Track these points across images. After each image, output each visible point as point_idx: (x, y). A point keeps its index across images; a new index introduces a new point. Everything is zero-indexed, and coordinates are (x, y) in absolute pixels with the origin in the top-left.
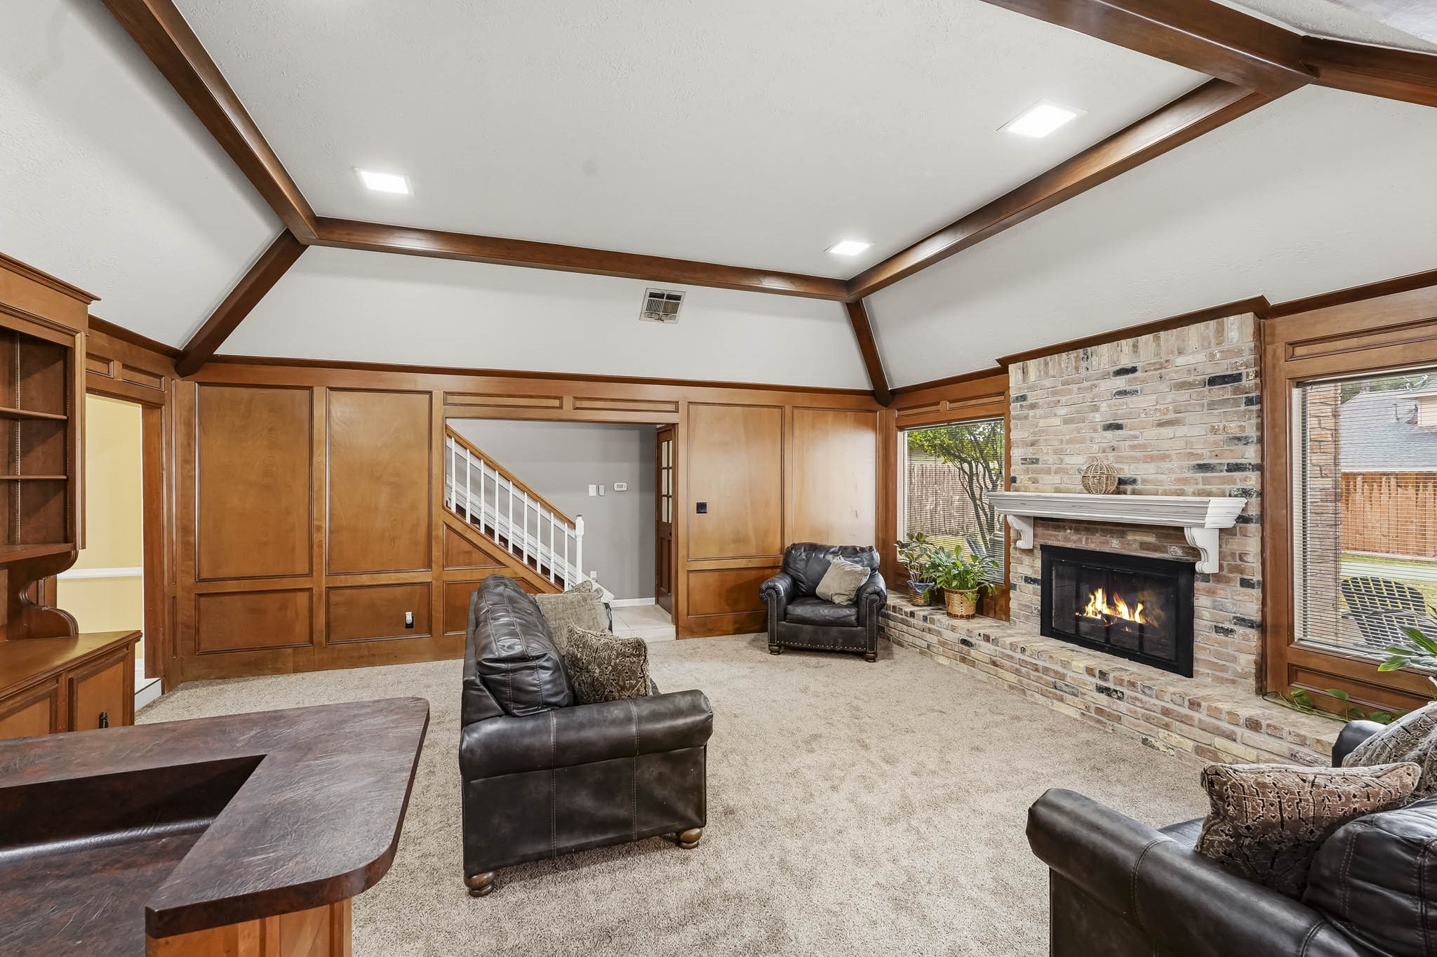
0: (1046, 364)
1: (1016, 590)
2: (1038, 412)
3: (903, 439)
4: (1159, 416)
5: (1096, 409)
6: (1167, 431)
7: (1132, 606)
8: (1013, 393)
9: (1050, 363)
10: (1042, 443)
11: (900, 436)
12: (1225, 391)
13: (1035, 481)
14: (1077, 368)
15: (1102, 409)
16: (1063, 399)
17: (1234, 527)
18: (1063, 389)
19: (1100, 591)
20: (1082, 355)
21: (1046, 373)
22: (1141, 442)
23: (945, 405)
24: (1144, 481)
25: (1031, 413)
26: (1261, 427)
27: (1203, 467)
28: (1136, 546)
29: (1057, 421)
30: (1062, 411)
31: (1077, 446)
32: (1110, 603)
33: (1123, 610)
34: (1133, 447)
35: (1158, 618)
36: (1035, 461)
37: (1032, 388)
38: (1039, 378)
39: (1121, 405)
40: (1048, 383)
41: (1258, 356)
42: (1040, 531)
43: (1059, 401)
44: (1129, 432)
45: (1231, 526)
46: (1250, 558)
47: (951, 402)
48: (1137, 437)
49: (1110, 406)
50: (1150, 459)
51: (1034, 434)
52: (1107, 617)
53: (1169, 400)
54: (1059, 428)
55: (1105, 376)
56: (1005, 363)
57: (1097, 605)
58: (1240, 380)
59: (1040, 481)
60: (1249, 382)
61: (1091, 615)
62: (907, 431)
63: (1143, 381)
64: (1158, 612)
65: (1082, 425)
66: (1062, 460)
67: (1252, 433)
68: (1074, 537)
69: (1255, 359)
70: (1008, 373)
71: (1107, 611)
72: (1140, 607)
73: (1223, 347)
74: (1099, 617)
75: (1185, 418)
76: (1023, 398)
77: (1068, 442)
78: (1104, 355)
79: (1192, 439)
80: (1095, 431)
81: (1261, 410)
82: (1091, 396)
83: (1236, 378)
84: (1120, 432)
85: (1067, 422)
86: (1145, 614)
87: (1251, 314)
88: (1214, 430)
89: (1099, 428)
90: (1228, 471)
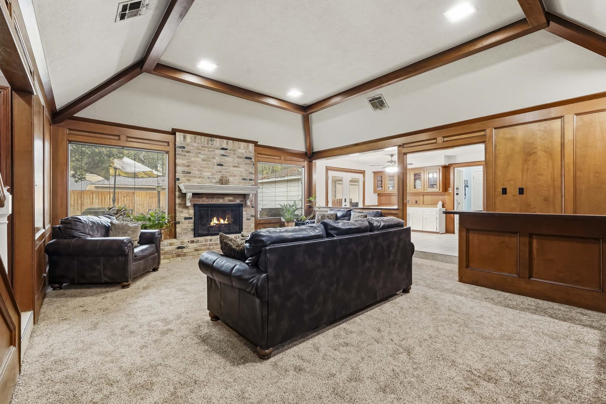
0: (195, 138)
1: (179, 223)
2: (191, 154)
4: (234, 164)
5: (214, 158)
6: (235, 169)
7: (224, 220)
8: (179, 144)
10: (192, 166)
12: (248, 161)
13: (188, 180)
14: (208, 143)
15: (217, 159)
18: (202, 149)
19: (215, 218)
20: (210, 139)
21: (195, 141)
22: (229, 171)
25: (187, 154)
27: (244, 179)
28: (226, 201)
29: (199, 159)
30: (201, 156)
31: (207, 169)
32: (218, 220)
33: (222, 221)
34: (227, 172)
36: (189, 173)
37: (188, 145)
38: (192, 142)
39: (223, 159)
40: (195, 144)
41: (255, 154)
42: (193, 199)
43: (200, 152)
44: (225, 167)
48: (227, 169)
49: (219, 158)
50: (230, 176)
51: (189, 162)
52: (217, 224)
53: (236, 160)
54: (200, 162)
55: (217, 148)
56: (175, 131)
59: (191, 181)
60: (253, 160)
61: (212, 225)
63: (229, 153)
64: (231, 220)
65: (209, 162)
66: (201, 174)
67: (253, 172)
68: (207, 200)
70: (176, 135)
71: (217, 222)
72: (227, 219)
73: (249, 150)
74: (215, 225)
75: (240, 166)
76: (183, 147)
77: (203, 167)
78: (219, 143)
79: (242, 172)
80: (214, 165)
81: (255, 167)
82: (212, 154)
83: (251, 158)
84: (222, 167)
85: (203, 160)
86: (228, 221)
87: (254, 144)
88: (246, 170)
89: (216, 164)
90: (249, 180)
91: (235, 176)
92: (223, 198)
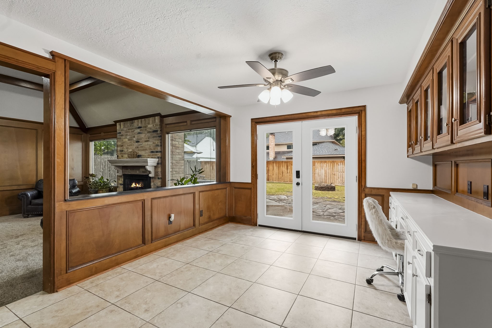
0: (125, 124)
1: (118, 188)
2: (123, 137)
3: (92, 145)
4: (145, 139)
5: (134, 137)
6: (146, 143)
7: (139, 185)
8: (118, 131)
9: (126, 124)
10: (124, 146)
11: (91, 144)
12: (155, 134)
13: (122, 156)
14: (131, 126)
15: (136, 137)
16: (128, 134)
17: (157, 166)
18: (128, 131)
19: (134, 183)
20: (132, 123)
21: (125, 126)
22: (142, 146)
23: (103, 134)
24: (143, 155)
25: (122, 137)
26: (161, 143)
27: (152, 152)
28: (141, 172)
29: (127, 140)
30: (128, 137)
31: (131, 147)
32: (136, 185)
33: (138, 185)
34: (141, 147)
35: (143, 186)
36: (122, 151)
37: (122, 130)
38: (123, 128)
39: (139, 136)
40: (125, 129)
41: (161, 126)
42: (124, 170)
43: (127, 134)
44: (140, 143)
45: (156, 165)
46: (159, 173)
47: (104, 133)
48: (142, 144)
49: (137, 136)
50: (144, 150)
51: (122, 143)
52: (135, 187)
53: (147, 136)
54: (127, 142)
55: (136, 128)
56: (116, 122)
57: (133, 185)
58: (158, 132)
59: (124, 157)
60: (159, 132)
61: (132, 187)
62: (93, 142)
63: (143, 130)
64: (143, 185)
65: (132, 141)
66: (128, 150)
67: (159, 144)
68: (130, 171)
69: (160, 127)
70: (117, 125)
71: (135, 186)
72: (140, 184)
73: (155, 123)
74: (134, 187)
75: (149, 140)
76: (120, 133)
77: (129, 145)
78: (137, 123)
79: (151, 145)
80: (134, 143)
81: (162, 139)
82: (134, 133)
83: (157, 131)
84: (139, 143)
85: (129, 140)
86: (141, 185)
87: (159, 117)
88: (154, 143)
89: (135, 142)
90: (156, 153)
91: (146, 150)
92: (139, 170)
